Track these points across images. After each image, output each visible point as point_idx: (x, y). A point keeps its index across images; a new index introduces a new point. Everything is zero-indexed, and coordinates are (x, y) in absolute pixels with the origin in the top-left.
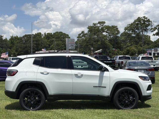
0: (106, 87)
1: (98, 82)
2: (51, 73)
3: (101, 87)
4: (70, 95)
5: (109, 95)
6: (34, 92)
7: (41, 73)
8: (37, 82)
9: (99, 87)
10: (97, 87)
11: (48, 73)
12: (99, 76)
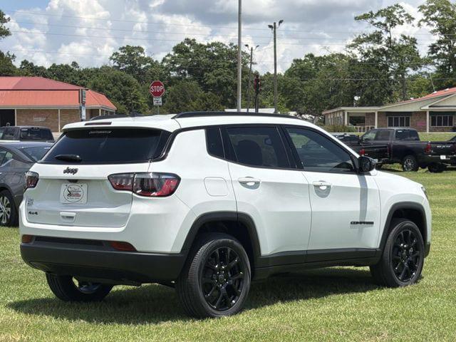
0: (372, 223)
1: (359, 209)
2: (263, 183)
3: (364, 223)
4: (302, 255)
5: (378, 246)
6: (227, 250)
7: (241, 182)
8: (237, 213)
9: (361, 223)
10: (357, 223)
11: (257, 184)
12: (361, 189)
